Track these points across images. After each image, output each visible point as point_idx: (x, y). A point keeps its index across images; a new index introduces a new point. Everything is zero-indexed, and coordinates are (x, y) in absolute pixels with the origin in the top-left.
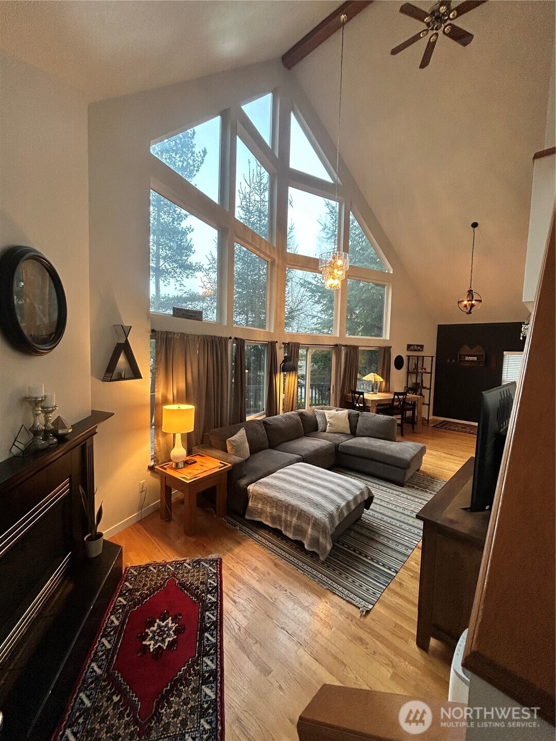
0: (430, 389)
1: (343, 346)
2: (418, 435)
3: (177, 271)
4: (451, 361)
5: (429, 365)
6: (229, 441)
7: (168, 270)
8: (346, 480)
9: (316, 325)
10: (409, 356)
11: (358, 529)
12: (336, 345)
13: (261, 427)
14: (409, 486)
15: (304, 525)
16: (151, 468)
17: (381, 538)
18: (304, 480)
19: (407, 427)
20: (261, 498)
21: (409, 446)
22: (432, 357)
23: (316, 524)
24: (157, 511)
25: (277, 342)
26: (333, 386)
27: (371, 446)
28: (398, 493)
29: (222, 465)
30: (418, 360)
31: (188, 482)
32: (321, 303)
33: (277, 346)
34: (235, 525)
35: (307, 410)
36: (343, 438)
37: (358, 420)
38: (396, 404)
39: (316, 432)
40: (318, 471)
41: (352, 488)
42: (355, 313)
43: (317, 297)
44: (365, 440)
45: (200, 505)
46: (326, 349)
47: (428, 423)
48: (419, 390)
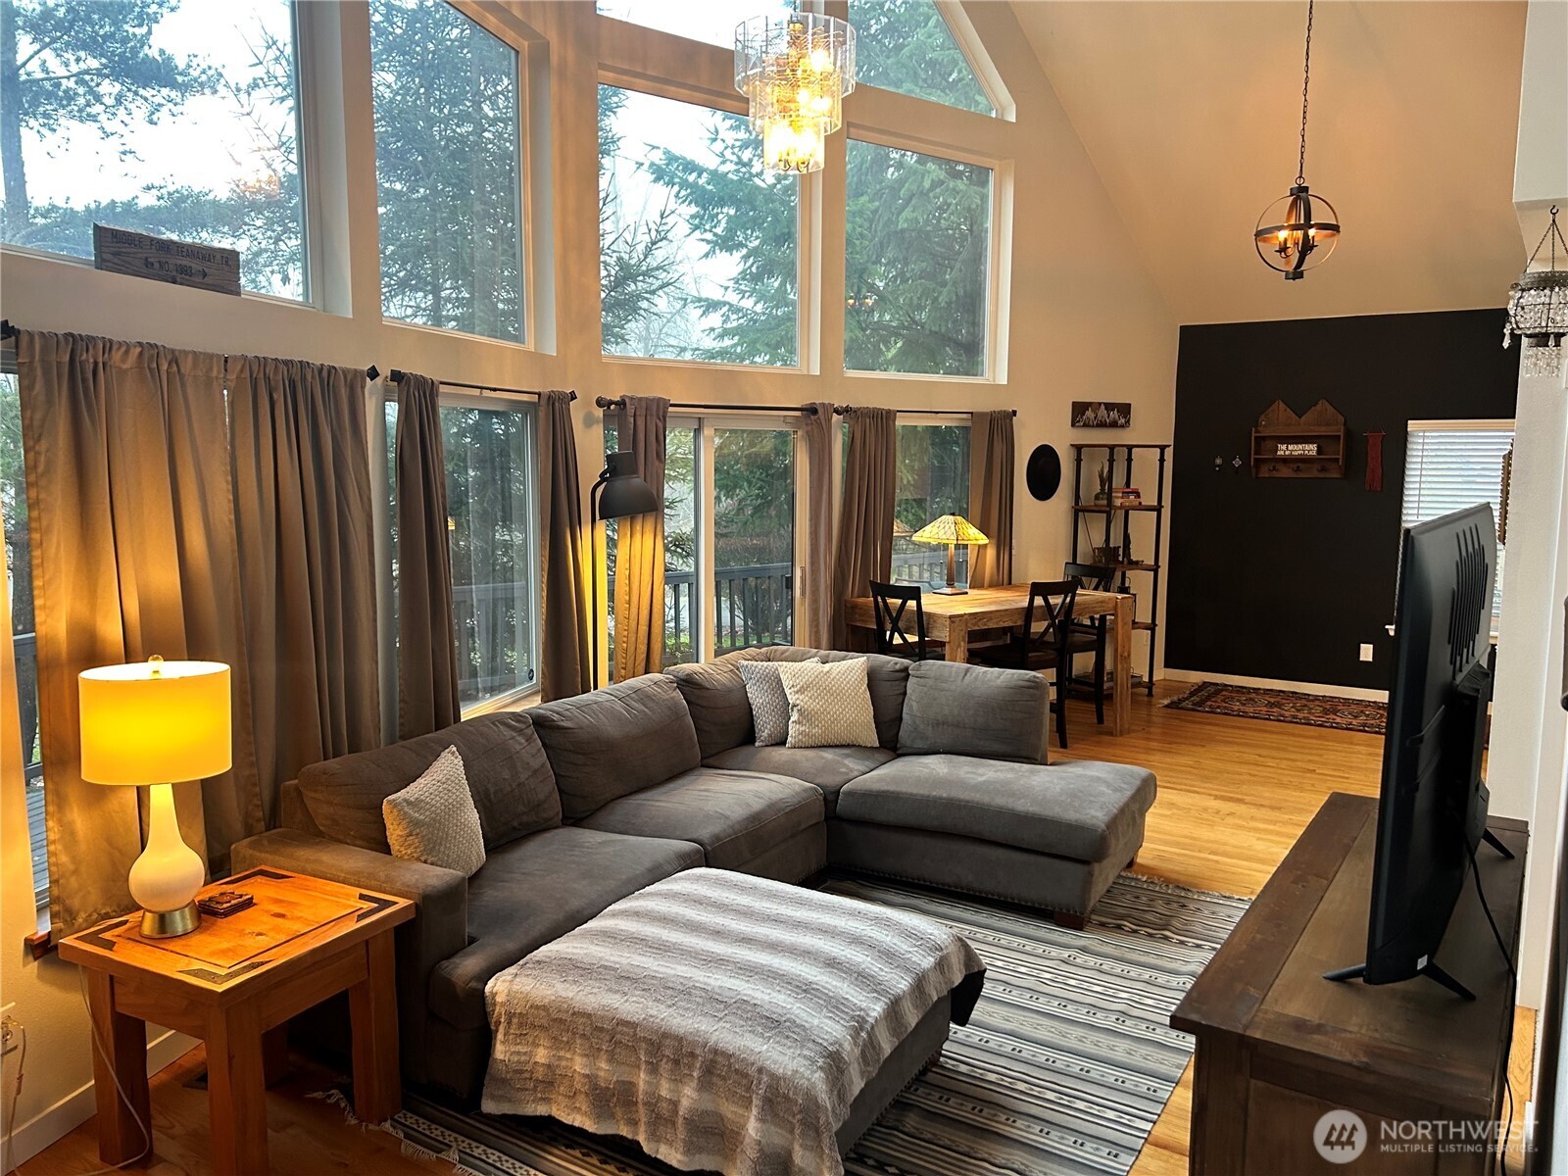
0: (1155, 569)
1: (837, 411)
2: (1120, 740)
3: (101, 90)
4: (1228, 462)
5: (1151, 477)
6: (394, 804)
7: (58, 85)
8: (877, 920)
9: (721, 336)
10: (1078, 448)
11: (932, 1103)
12: (811, 410)
13: (529, 739)
14: (1103, 925)
15: (729, 1110)
16: (41, 949)
17: (1019, 1123)
18: (718, 934)
19: (1080, 713)
20: (544, 1022)
21: (1098, 779)
22: (1163, 448)
23: (778, 1099)
24: (81, 1129)
25: (573, 397)
26: (803, 570)
27: (962, 784)
28: (1065, 954)
29: (367, 906)
30: (1111, 461)
31: (220, 988)
32: (741, 245)
33: (577, 412)
34: (438, 1147)
35: (706, 665)
36: (852, 764)
37: (905, 693)
38: (1038, 627)
39: (747, 750)
40: (771, 895)
41: (902, 946)
42: (872, 288)
43: (723, 224)
44: (936, 766)
45: (283, 1081)
46: (772, 424)
47: (1150, 694)
48: (1118, 575)
